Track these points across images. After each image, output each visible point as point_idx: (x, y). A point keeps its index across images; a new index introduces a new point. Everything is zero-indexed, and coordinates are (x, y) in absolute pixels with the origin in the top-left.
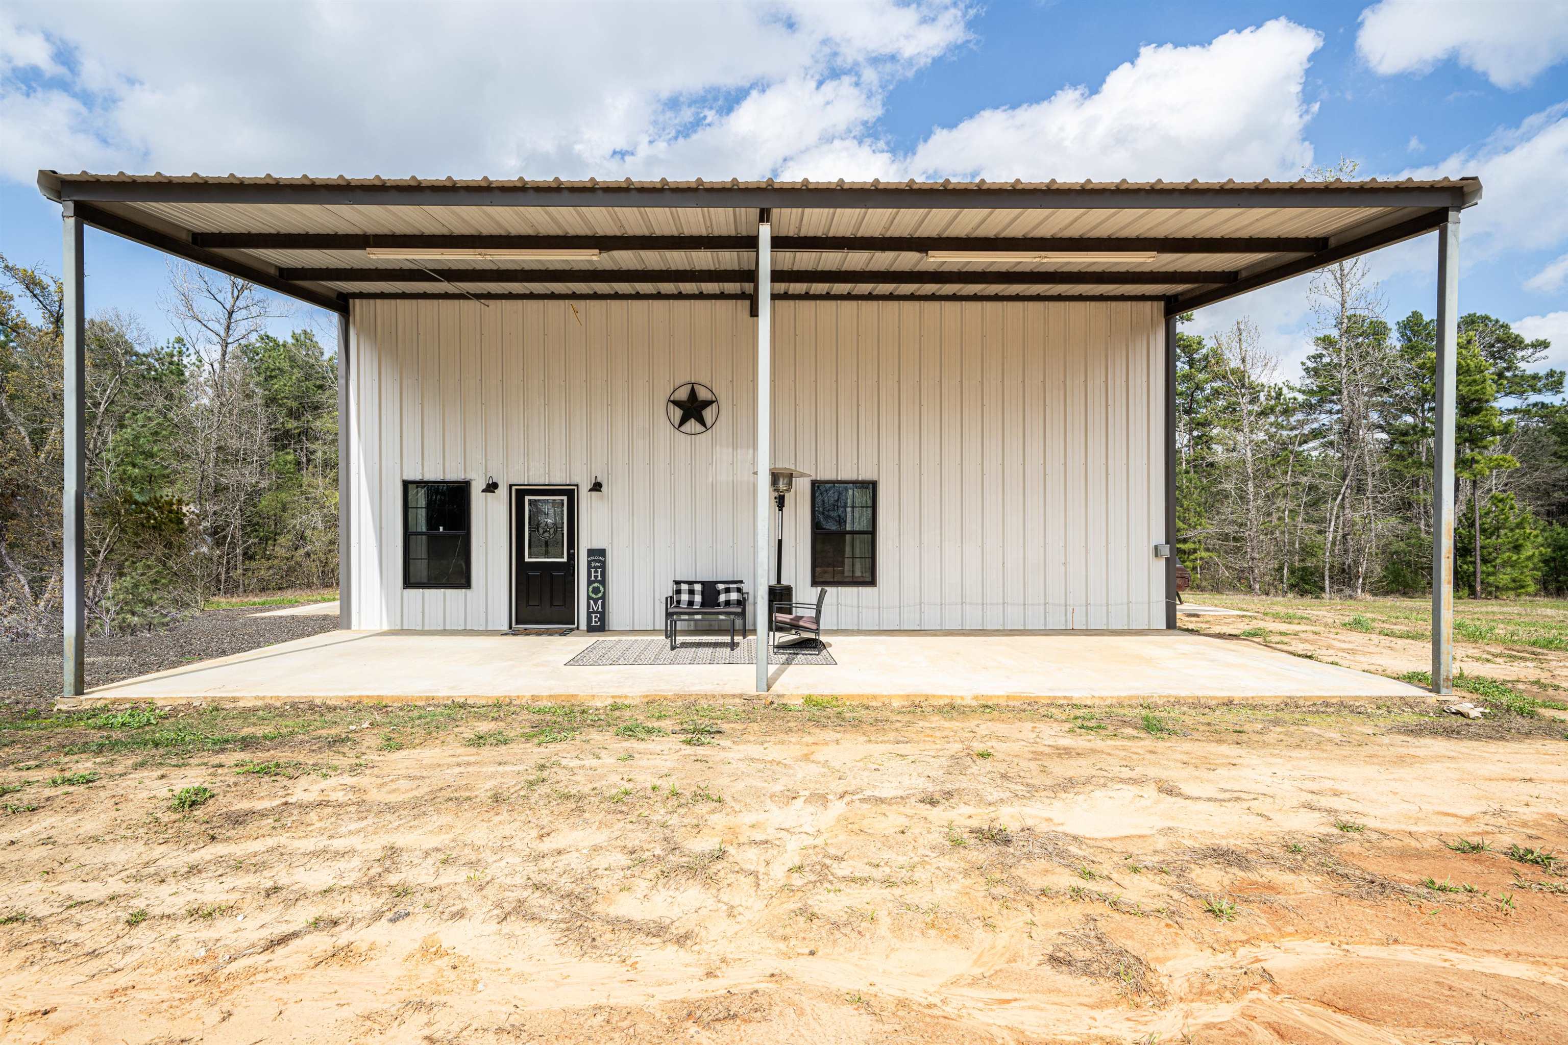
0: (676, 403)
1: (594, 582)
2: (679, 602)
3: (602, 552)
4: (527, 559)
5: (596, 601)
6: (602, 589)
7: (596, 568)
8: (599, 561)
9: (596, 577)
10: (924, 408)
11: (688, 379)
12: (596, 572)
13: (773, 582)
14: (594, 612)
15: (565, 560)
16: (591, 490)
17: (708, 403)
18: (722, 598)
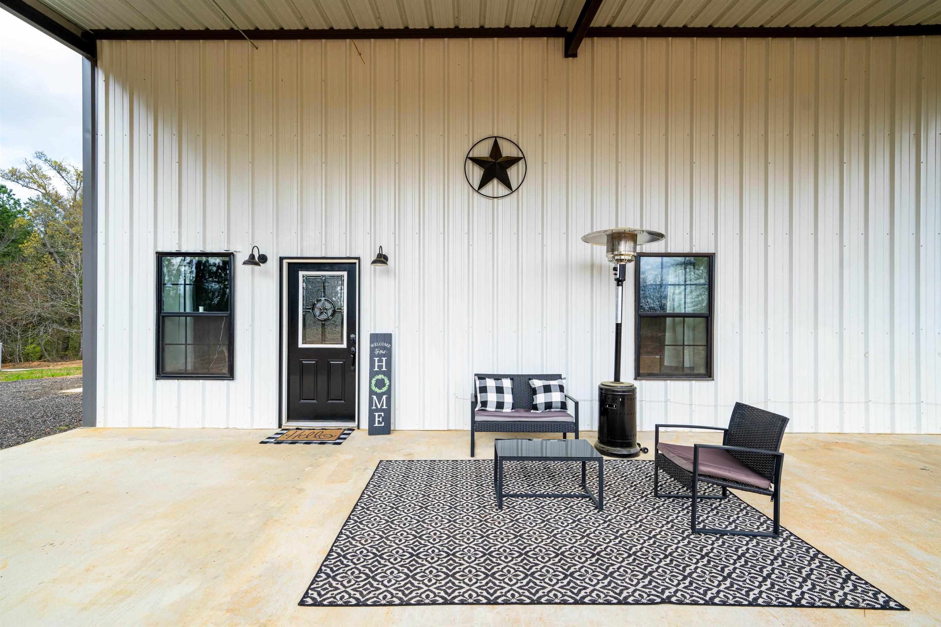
0: (477, 161)
1: (377, 373)
2: (484, 404)
3: (387, 338)
4: (301, 345)
5: (379, 396)
6: (387, 382)
7: (380, 356)
8: (384, 348)
9: (380, 367)
10: (771, 167)
11: (490, 134)
12: (380, 361)
13: (609, 378)
14: (377, 410)
15: (344, 346)
16: (374, 262)
17: (513, 161)
18: (540, 399)
